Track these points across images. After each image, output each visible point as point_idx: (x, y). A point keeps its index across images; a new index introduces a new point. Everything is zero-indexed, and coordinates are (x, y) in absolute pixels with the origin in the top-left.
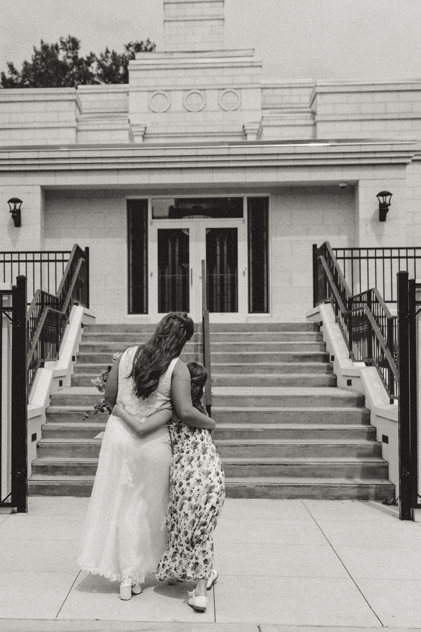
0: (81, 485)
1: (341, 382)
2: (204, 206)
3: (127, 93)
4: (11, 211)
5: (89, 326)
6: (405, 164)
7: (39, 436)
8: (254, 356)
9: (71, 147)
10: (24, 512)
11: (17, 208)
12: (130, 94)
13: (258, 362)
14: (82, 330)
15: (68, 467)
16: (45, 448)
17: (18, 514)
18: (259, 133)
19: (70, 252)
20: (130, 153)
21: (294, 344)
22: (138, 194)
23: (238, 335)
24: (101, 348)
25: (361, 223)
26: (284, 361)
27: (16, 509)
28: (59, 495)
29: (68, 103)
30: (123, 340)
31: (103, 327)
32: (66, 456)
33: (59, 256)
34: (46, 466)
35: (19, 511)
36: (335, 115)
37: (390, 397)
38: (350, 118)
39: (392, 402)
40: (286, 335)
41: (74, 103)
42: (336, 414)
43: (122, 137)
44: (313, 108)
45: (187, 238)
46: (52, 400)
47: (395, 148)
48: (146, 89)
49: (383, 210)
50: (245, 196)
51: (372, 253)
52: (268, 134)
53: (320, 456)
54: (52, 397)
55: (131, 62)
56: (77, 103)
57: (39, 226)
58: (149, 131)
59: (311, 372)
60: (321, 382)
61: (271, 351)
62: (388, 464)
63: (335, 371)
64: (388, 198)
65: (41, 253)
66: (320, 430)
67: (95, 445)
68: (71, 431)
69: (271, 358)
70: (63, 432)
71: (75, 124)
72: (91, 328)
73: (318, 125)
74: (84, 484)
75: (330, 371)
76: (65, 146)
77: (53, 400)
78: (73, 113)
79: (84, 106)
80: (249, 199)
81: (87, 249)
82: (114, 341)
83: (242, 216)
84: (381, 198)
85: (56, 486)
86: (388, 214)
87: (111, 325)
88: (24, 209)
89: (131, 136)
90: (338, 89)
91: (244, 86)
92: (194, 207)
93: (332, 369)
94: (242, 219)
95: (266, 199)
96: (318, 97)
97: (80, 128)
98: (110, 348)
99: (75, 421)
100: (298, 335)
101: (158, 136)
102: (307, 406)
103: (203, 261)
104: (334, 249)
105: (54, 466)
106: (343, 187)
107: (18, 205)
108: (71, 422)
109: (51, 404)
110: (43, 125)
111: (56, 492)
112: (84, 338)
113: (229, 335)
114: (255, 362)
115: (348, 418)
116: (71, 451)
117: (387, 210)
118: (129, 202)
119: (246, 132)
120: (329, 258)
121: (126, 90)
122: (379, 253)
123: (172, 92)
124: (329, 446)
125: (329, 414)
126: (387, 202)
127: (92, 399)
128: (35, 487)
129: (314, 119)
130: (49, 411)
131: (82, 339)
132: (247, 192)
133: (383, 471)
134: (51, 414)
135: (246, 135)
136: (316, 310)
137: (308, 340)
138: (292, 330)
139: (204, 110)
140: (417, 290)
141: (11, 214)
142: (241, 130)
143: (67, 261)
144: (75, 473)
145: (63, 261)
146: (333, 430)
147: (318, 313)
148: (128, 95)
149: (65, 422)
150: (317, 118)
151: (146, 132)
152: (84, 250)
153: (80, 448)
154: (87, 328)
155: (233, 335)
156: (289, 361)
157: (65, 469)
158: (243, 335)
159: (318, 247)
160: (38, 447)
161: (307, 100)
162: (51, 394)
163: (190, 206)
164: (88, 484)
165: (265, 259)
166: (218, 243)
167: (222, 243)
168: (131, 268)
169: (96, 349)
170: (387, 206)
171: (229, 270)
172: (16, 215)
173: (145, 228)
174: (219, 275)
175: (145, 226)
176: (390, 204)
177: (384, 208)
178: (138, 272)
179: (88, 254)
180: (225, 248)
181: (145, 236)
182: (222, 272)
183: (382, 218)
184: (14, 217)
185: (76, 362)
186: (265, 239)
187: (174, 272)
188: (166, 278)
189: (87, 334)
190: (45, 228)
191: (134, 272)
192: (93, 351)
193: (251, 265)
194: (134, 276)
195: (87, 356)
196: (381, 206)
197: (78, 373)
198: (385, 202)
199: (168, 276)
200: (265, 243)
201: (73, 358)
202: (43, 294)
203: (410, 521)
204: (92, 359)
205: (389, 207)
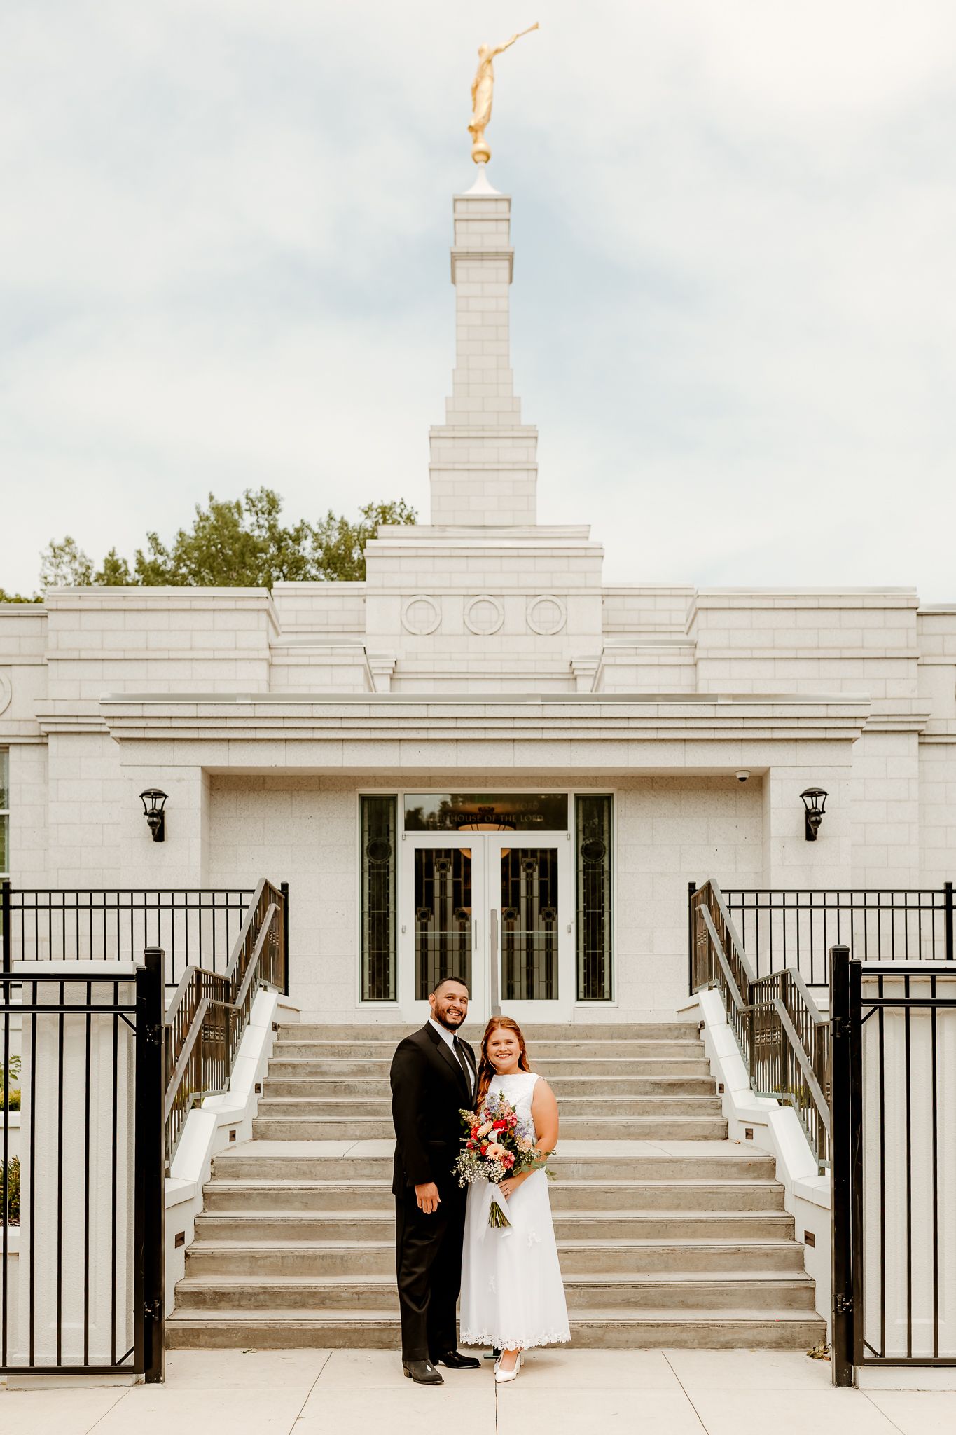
0: (266, 1328)
1: (736, 1132)
2: (499, 808)
3: (364, 598)
4: (145, 814)
5: (286, 1028)
6: (850, 740)
7: (189, 1238)
8: (583, 1083)
9: (256, 699)
10: (158, 1381)
11: (158, 807)
12: (368, 599)
13: (590, 1094)
14: (274, 1035)
15: (241, 1293)
16: (202, 1259)
17: (147, 1385)
18: (597, 677)
19: (252, 891)
20: (365, 712)
21: (654, 1062)
22: (382, 785)
23: (556, 1045)
24: (309, 1069)
25: (774, 845)
26: (636, 1093)
27: (143, 1376)
28: (225, 1347)
29: (254, 615)
30: (349, 1055)
31: (313, 1030)
32: (239, 1273)
33: (234, 899)
34: (201, 1293)
35: (148, 1381)
36: (729, 648)
37: (818, 1163)
38: (757, 654)
39: (822, 1171)
40: (640, 1046)
41: (264, 616)
42: (725, 1193)
43: (353, 681)
44: (692, 636)
45: (468, 862)
46: (215, 1168)
47: (832, 712)
48: (397, 592)
49: (812, 826)
50: (571, 792)
51: (791, 900)
52: (615, 682)
53: (697, 1270)
54: (215, 1163)
55: (369, 542)
56: (269, 615)
57: (200, 841)
58: (403, 667)
59: (683, 1113)
60: (699, 1131)
61: (614, 1074)
62: (815, 1284)
63: (726, 1112)
64: (820, 799)
65: (200, 891)
66: (696, 1221)
67: (292, 1252)
68: (250, 1226)
69: (613, 1087)
70: (235, 1229)
71: (266, 654)
72: (291, 1032)
73: (700, 664)
74: (270, 1325)
75: (719, 1111)
76: (246, 696)
77: (217, 1168)
78: (264, 635)
79: (284, 619)
80: (578, 798)
81: (285, 886)
82: (334, 1054)
83: (565, 827)
84: (808, 800)
85: (221, 1330)
86: (821, 829)
87: (326, 1027)
88: (171, 808)
89: (369, 676)
90: (735, 604)
91: (573, 592)
92: (480, 809)
93: (720, 1107)
94: (565, 832)
95: (609, 798)
96: (701, 615)
97: (276, 661)
98: (325, 1068)
99: (256, 1208)
100: (663, 1046)
101: (417, 677)
102: (675, 1178)
103: (493, 912)
104: (723, 891)
105: (216, 1293)
106: (743, 779)
107: (159, 801)
108: (248, 1209)
109: (213, 1175)
110: (209, 655)
111: (219, 1340)
112: (278, 1050)
113: (540, 1046)
114: (585, 1094)
115: (747, 1200)
116: (248, 1264)
117: (818, 822)
118: (364, 799)
119: (576, 673)
120: (714, 908)
121: (361, 593)
122: (804, 900)
123: (443, 598)
124: (713, 1251)
125: (712, 1192)
126: (819, 807)
127: (287, 1166)
128: (180, 1333)
129: (694, 655)
130: (208, 1189)
131: (274, 1052)
132: (575, 785)
133: (806, 1295)
134: (211, 1194)
135: (575, 679)
136: (692, 1000)
137: (680, 1055)
138: (651, 1037)
139: (501, 632)
140: (863, 978)
141: (147, 817)
142: (566, 669)
143: (247, 907)
144: (256, 1304)
145: (241, 907)
146: (720, 1221)
147: (697, 1005)
148: (365, 601)
149: (238, 1209)
150: (700, 654)
151: (397, 670)
152: (278, 887)
153: (264, 1257)
154: (284, 1031)
155: (545, 1046)
156: (646, 1093)
157: (237, 1296)
158: (562, 1045)
159: (698, 887)
160: (187, 1255)
161: (681, 618)
162: (214, 1157)
163: (473, 807)
164: (278, 1326)
165: (606, 904)
166: (523, 875)
167: (529, 876)
168: (366, 919)
169: (299, 1070)
170: (818, 814)
171: (543, 924)
172: (155, 819)
173: (392, 846)
174: (524, 931)
175: (391, 842)
176: (823, 812)
177: (814, 819)
178: (379, 925)
179: (286, 895)
180: (536, 884)
181: (392, 861)
182: (530, 926)
183: (811, 835)
184: (151, 824)
185: (261, 1095)
186: (606, 868)
187: (443, 926)
188: (430, 938)
189: (281, 1042)
190: (210, 845)
191: (371, 927)
192: (294, 1074)
193: (581, 914)
194: (373, 933)
195: (283, 1084)
196: (808, 813)
197: (265, 1114)
198: (816, 808)
199: (433, 934)
200: (606, 875)
201: (258, 1088)
202: (198, 974)
203: (850, 1388)
204: (291, 1090)
205: (822, 816)
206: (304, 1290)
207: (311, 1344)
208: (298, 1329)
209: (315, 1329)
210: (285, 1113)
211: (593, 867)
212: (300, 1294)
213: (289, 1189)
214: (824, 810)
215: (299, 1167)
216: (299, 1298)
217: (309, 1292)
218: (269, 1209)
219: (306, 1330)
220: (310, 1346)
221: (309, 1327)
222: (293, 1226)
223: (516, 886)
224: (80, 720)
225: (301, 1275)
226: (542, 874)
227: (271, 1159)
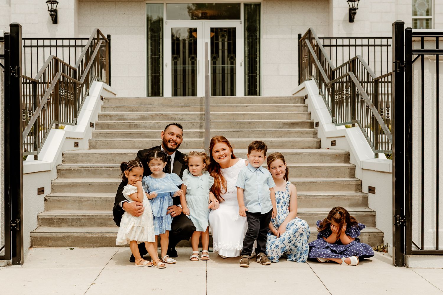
0: (84, 236)
1: (326, 143)
4: (49, 10)
5: (108, 99)
7: (48, 191)
8: (250, 123)
10: (19, 264)
13: (253, 128)
14: (102, 103)
15: (72, 219)
16: (53, 201)
17: (13, 266)
21: (284, 114)
23: (236, 106)
24: (117, 117)
25: (335, 24)
26: (275, 128)
27: (11, 261)
30: (137, 111)
31: (121, 100)
32: (73, 209)
33: (85, 42)
34: (51, 219)
35: (14, 263)
37: (375, 152)
39: (377, 156)
40: (276, 106)
42: (324, 169)
46: (64, 158)
49: (352, 14)
50: (242, 2)
51: (346, 42)
54: (64, 155)
57: (73, 23)
59: (298, 137)
60: (307, 145)
61: (264, 119)
62: (375, 213)
63: (320, 135)
64: (356, 3)
65: (69, 39)
66: (311, 182)
67: (101, 198)
68: (80, 185)
69: (264, 125)
70: (72, 187)
72: (110, 101)
74: (86, 235)
75: (316, 136)
80: (245, 4)
81: (109, 36)
82: (130, 111)
83: (239, 18)
84: (350, 3)
85: (60, 237)
86: (356, 17)
87: (127, 99)
88: (60, 9)
93: (317, 133)
94: (239, 20)
95: (259, 4)
98: (125, 117)
99: (84, 177)
100: (288, 106)
102: (298, 163)
105: (59, 219)
107: (55, 5)
108: (80, 178)
109: (63, 161)
112: (103, 109)
113: (228, 106)
114: (250, 128)
115: (336, 172)
116: (78, 204)
117: (355, 13)
118: (148, 6)
122: (353, 42)
124: (320, 197)
125: (318, 168)
126: (356, 6)
128: (39, 239)
130: (60, 168)
133: (370, 219)
134: (61, 170)
136: (302, 86)
137: (296, 111)
138: (282, 103)
141: (49, 12)
144: (80, 224)
146: (323, 182)
147: (304, 88)
149: (75, 177)
152: (106, 37)
153: (86, 201)
154: (107, 101)
155: (231, 106)
156: (280, 128)
157: (70, 220)
158: (239, 106)
159: (303, 35)
160: (46, 200)
162: (64, 152)
164: (91, 235)
165: (258, 52)
166: (220, 40)
167: (223, 40)
168: (150, 60)
169: (113, 118)
170: (355, 9)
171: (229, 62)
172: (53, 13)
173: (161, 27)
174: (221, 66)
175: (161, 25)
176: (357, 9)
177: (353, 12)
178: (155, 62)
179: (110, 40)
180: (226, 44)
181: (161, 34)
182: (223, 63)
183: (351, 20)
184: (51, 15)
185: (94, 128)
186: (258, 37)
187: (184, 63)
188: (178, 68)
189: (106, 105)
190: (79, 26)
191: (152, 64)
192: (111, 120)
193: (247, 58)
194: (153, 67)
195: (105, 123)
196: (351, 10)
197: (95, 137)
198: (354, 7)
199: (180, 67)
200: (258, 40)
201: (92, 125)
202: (56, 60)
203: (404, 267)
204: (108, 126)
205: (357, 10)
206: (106, 217)
207: (108, 245)
208: (101, 237)
209: (110, 237)
210: (105, 137)
211: (252, 36)
212: (103, 219)
213: (101, 167)
214: (358, 7)
215: (107, 157)
216: (102, 221)
217: (108, 218)
218: (91, 177)
219: (106, 238)
220: (108, 246)
221: (107, 236)
222: (102, 186)
223: (217, 45)
225: (105, 210)
226: (229, 39)
227: (93, 153)
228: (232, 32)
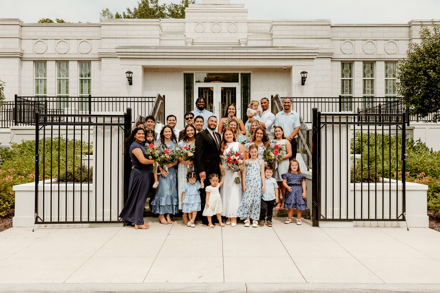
2: (220, 77)
3: (184, 23)
4: (127, 78)
6: (313, 59)
9: (156, 48)
11: (130, 76)
12: (186, 23)
18: (246, 43)
19: (155, 97)
20: (185, 51)
22: (190, 71)
25: (293, 86)
29: (156, 26)
33: (150, 100)
36: (281, 35)
37: (307, 168)
38: (289, 37)
39: (308, 170)
41: (158, 27)
43: (182, 43)
44: (271, 32)
45: (212, 92)
47: (309, 51)
48: (193, 21)
49: (303, 81)
50: (240, 72)
51: (298, 100)
52: (250, 44)
55: (186, 8)
56: (160, 26)
57: (141, 85)
58: (194, 41)
64: (306, 74)
65: (142, 97)
71: (159, 36)
73: (274, 40)
76: (154, 46)
78: (158, 32)
79: (164, 28)
80: (242, 74)
81: (164, 96)
83: (238, 82)
84: (302, 74)
86: (306, 83)
88: (134, 76)
89: (186, 43)
90: (283, 23)
91: (239, 21)
92: (215, 77)
94: (238, 83)
95: (250, 74)
96: (274, 27)
97: (162, 38)
101: (199, 43)
103: (219, 102)
104: (281, 98)
106: (285, 69)
107: (131, 74)
110: (144, 37)
117: (305, 80)
118: (185, 74)
119: (240, 43)
120: (279, 102)
121: (184, 22)
122: (302, 100)
123: (206, 23)
126: (305, 76)
129: (272, 37)
132: (241, 71)
135: (240, 44)
139: (221, 32)
140: (321, 117)
141: (127, 79)
142: (238, 42)
143: (154, 102)
145: (152, 102)
148: (185, 24)
150: (273, 37)
151: (193, 42)
152: (163, 96)
159: (274, 97)
161: (269, 29)
163: (214, 77)
166: (227, 94)
167: (229, 95)
168: (185, 106)
170: (305, 78)
172: (130, 79)
173: (192, 87)
175: (192, 86)
176: (306, 78)
178: (189, 107)
179: (164, 98)
180: (230, 97)
181: (192, 91)
183: (303, 84)
184: (129, 80)
186: (249, 93)
190: (144, 86)
191: (187, 108)
193: (242, 105)
194: (187, 110)
196: (302, 78)
200: (249, 95)
202: (141, 117)
203: (317, 227)
205: (306, 79)
211: (246, 92)
223: (225, 97)
224: (110, 54)
226: (232, 94)
228: (234, 90)
